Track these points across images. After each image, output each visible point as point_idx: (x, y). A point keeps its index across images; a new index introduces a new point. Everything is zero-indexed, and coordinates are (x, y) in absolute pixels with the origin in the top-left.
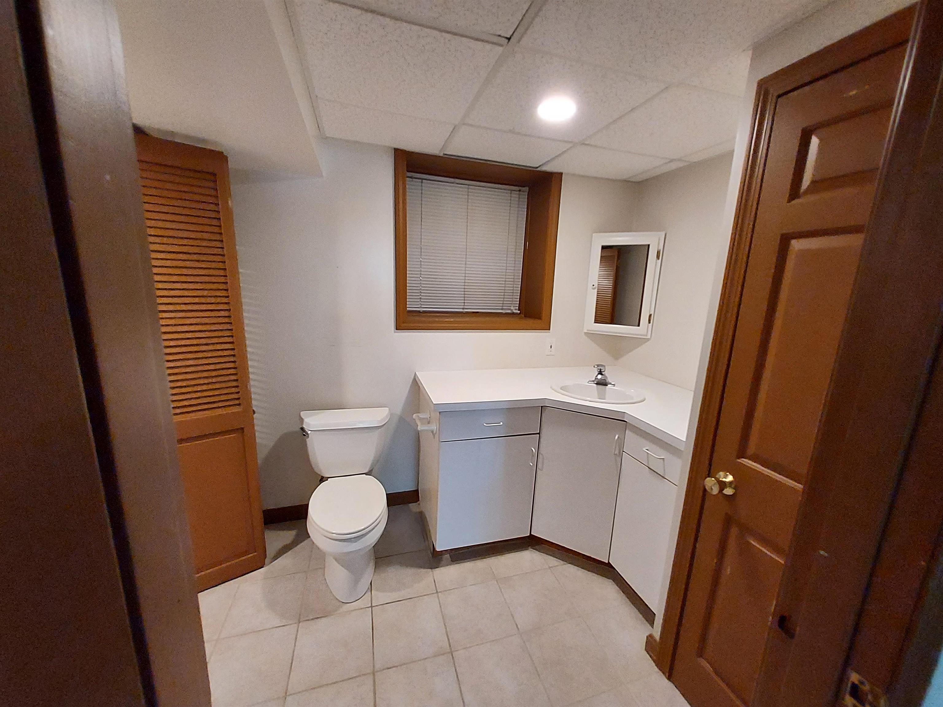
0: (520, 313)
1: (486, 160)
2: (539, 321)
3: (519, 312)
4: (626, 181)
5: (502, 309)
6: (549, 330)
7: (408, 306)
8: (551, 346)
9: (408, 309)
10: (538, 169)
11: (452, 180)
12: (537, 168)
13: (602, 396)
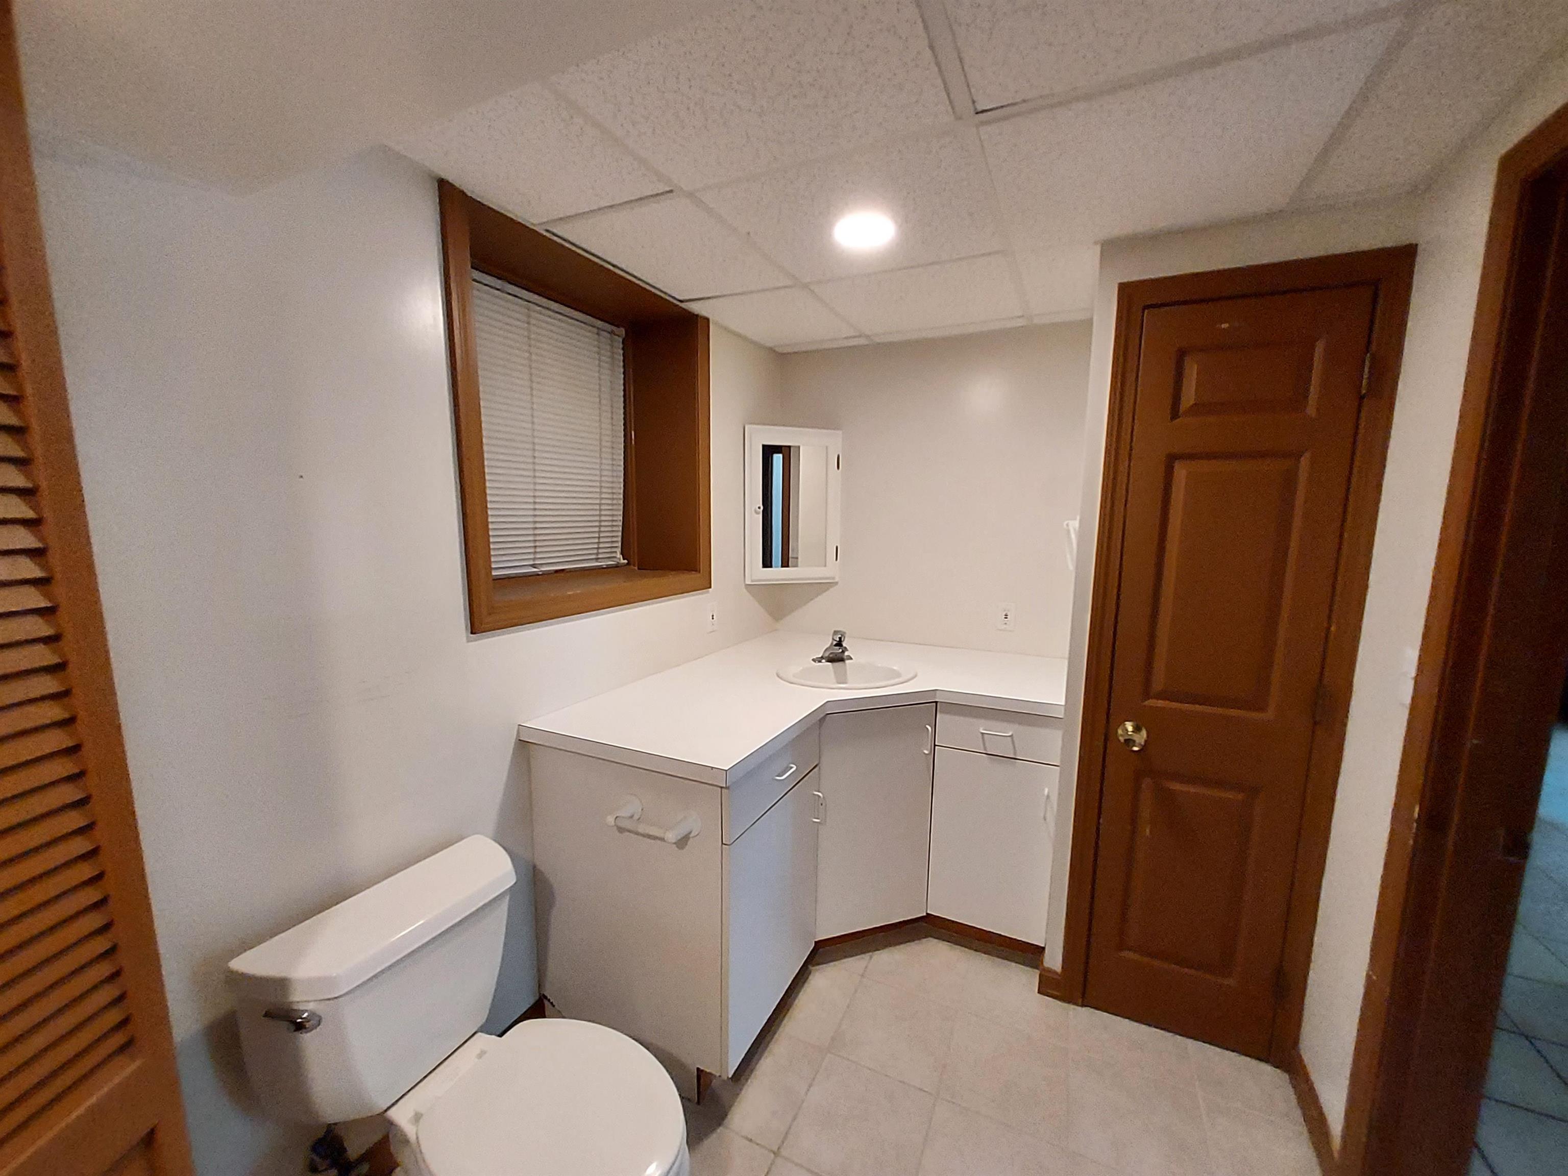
0: (628, 564)
1: (614, 266)
2: (694, 575)
3: (626, 561)
4: (771, 350)
5: (597, 559)
6: (710, 587)
7: (493, 566)
8: (713, 616)
9: (494, 573)
10: (683, 305)
11: (498, 283)
12: (681, 301)
13: (842, 679)
